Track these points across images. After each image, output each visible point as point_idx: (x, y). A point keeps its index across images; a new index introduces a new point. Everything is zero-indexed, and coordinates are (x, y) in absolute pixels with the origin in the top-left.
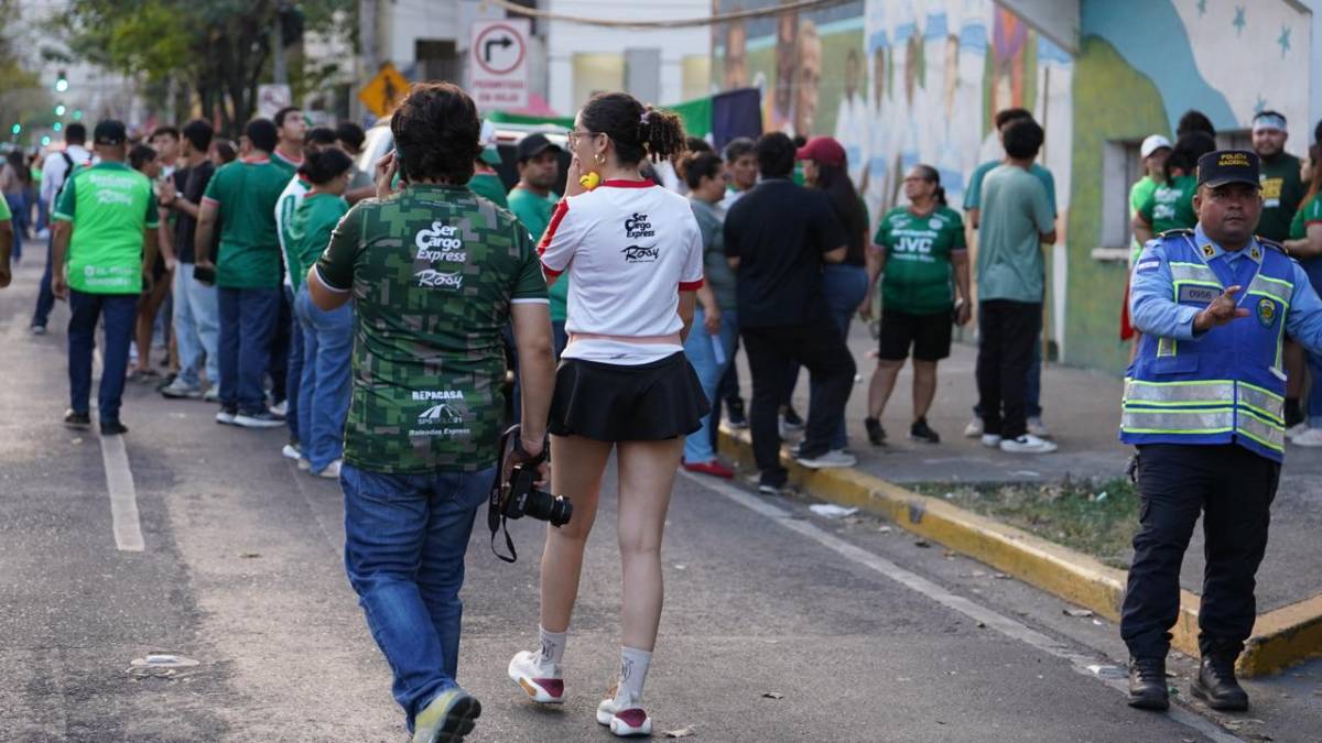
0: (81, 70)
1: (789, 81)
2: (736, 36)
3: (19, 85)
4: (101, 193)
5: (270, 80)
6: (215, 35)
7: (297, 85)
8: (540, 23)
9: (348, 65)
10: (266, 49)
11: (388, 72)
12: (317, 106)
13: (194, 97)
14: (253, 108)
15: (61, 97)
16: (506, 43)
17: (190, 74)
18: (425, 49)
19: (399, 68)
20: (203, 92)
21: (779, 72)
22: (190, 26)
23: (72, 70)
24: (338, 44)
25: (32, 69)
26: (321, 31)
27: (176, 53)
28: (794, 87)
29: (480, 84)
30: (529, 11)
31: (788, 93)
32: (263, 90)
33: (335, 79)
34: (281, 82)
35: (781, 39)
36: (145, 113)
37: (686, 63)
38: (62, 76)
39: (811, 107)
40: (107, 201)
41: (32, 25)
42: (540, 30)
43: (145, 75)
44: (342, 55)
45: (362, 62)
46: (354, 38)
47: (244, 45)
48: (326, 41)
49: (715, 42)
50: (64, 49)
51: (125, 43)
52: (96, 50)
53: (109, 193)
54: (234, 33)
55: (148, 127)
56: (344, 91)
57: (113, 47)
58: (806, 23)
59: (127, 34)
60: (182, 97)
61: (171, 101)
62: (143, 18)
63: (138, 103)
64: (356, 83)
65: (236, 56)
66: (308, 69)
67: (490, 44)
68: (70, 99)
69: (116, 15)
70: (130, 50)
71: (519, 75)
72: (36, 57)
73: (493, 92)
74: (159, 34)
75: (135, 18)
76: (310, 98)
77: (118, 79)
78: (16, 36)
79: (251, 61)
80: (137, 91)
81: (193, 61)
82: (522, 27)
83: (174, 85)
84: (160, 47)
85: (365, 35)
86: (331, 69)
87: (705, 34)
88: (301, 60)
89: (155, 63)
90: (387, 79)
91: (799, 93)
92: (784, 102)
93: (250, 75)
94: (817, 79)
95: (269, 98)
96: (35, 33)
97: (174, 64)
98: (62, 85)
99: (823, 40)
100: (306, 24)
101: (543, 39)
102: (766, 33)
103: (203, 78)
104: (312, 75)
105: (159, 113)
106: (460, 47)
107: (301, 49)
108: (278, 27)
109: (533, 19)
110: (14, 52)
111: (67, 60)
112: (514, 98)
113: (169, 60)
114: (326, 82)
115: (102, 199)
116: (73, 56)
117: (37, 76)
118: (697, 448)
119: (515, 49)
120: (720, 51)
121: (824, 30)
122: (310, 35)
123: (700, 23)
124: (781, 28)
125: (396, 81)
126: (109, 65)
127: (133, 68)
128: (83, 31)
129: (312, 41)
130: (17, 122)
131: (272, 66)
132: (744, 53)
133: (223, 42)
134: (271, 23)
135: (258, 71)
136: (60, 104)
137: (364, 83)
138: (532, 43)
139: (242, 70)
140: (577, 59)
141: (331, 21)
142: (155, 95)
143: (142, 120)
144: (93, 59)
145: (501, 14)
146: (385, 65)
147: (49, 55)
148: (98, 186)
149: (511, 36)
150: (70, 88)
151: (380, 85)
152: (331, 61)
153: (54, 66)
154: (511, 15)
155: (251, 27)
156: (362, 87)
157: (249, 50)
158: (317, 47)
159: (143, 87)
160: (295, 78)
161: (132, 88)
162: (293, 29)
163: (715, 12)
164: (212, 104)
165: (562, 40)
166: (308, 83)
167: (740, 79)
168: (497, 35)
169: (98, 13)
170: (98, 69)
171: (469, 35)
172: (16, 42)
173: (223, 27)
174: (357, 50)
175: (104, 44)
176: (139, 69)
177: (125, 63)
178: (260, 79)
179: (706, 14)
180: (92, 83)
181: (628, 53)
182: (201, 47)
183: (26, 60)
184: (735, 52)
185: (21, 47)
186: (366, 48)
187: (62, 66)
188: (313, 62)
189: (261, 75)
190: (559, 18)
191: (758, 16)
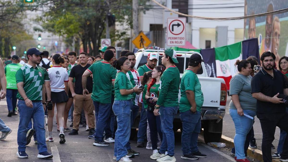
0: (46, 34)
1: (270, 36)
2: (252, 22)
3: (26, 39)
4: (11, 69)
5: (105, 37)
6: (88, 23)
7: (113, 38)
8: (189, 19)
9: (129, 32)
10: (104, 28)
11: (141, 34)
12: (119, 45)
13: (81, 42)
14: (99, 46)
15: (39, 42)
16: (178, 25)
17: (80, 35)
18: (153, 27)
19: (145, 33)
20: (83, 41)
21: (266, 33)
22: (80, 20)
23: (43, 34)
24: (126, 26)
25: (30, 33)
26: (120, 22)
27: (75, 29)
28: (271, 38)
29: (170, 38)
30: (186, 15)
31: (270, 39)
32: (102, 40)
33: (125, 37)
34: (108, 38)
35: (267, 23)
36: (65, 47)
37: (236, 30)
38: (40, 36)
39: (277, 44)
40: (12, 71)
41: (30, 20)
42: (189, 21)
43: (66, 35)
44: (127, 29)
45: (133, 31)
46: (131, 24)
47: (96, 27)
48: (122, 25)
49: (245, 24)
50: (41, 28)
51: (60, 26)
52: (50, 28)
53: (12, 69)
54: (94, 23)
55: (67, 52)
56: (127, 40)
57: (56, 27)
58: (275, 17)
59: (60, 23)
60: (77, 42)
61: (73, 44)
62: (65, 18)
63: (63, 44)
64: (132, 38)
65: (94, 29)
66: (116, 33)
67: (173, 25)
68: (42, 43)
69: (57, 17)
70: (61, 28)
71: (183, 35)
72: (32, 30)
73: (174, 41)
74: (70, 23)
75: (63, 18)
76: (117, 42)
77: (57, 37)
78: (25, 24)
79: (98, 32)
80: (63, 41)
81: (81, 31)
82: (184, 20)
83: (75, 39)
84: (71, 27)
85: (134, 23)
86: (124, 33)
87: (242, 22)
88: (114, 31)
89: (69, 32)
90: (141, 36)
91: (273, 39)
92: (268, 43)
93: (98, 35)
94: (279, 35)
95: (104, 43)
96: (31, 23)
97: (75, 32)
98: (40, 39)
99: (281, 23)
100: (116, 20)
101: (190, 24)
102: (263, 21)
103: (83, 37)
104: (117, 35)
105: (70, 47)
106: (164, 27)
107: (114, 27)
108: (107, 20)
109: (187, 18)
110: (25, 28)
111: (41, 31)
112: (181, 42)
113: (73, 31)
114: (122, 37)
115: (11, 71)
116: (43, 30)
117: (32, 35)
118: (240, 154)
119: (181, 27)
120: (247, 27)
121: (281, 20)
122: (117, 23)
123: (241, 18)
124: (267, 19)
125: (144, 37)
126: (54, 32)
127: (62, 33)
128: (46, 22)
129: (117, 25)
130: (25, 51)
131: (105, 32)
132: (255, 27)
133: (90, 25)
134: (105, 20)
135: (101, 34)
136: (39, 45)
137: (134, 38)
138: (187, 25)
139: (96, 34)
140: (201, 30)
141: (124, 18)
142: (69, 42)
143: (64, 49)
144: (50, 31)
145: (177, 16)
146: (141, 32)
147: (36, 29)
148: (11, 68)
149: (180, 23)
150: (42, 39)
151: (139, 39)
152: (124, 31)
153: (37, 33)
154: (180, 16)
155: (99, 21)
156: (133, 39)
157: (98, 28)
158: (119, 27)
159: (65, 39)
160: (112, 36)
161: (61, 40)
162: (112, 21)
163: (245, 14)
164: (86, 44)
165: (196, 24)
166: (116, 37)
167: (253, 36)
168: (176, 23)
169: (51, 16)
170: (51, 34)
171: (167, 23)
172: (25, 25)
173: (90, 20)
174: (132, 27)
175: (53, 26)
176: (64, 34)
177: (60, 32)
178: (101, 37)
179: (243, 15)
180: (49, 38)
181: (217, 28)
182: (83, 26)
183: (28, 31)
184: (252, 27)
185: (26, 27)
186: (135, 27)
187: (40, 33)
188: (118, 31)
189: (101, 35)
190: (195, 17)
191: (260, 16)
